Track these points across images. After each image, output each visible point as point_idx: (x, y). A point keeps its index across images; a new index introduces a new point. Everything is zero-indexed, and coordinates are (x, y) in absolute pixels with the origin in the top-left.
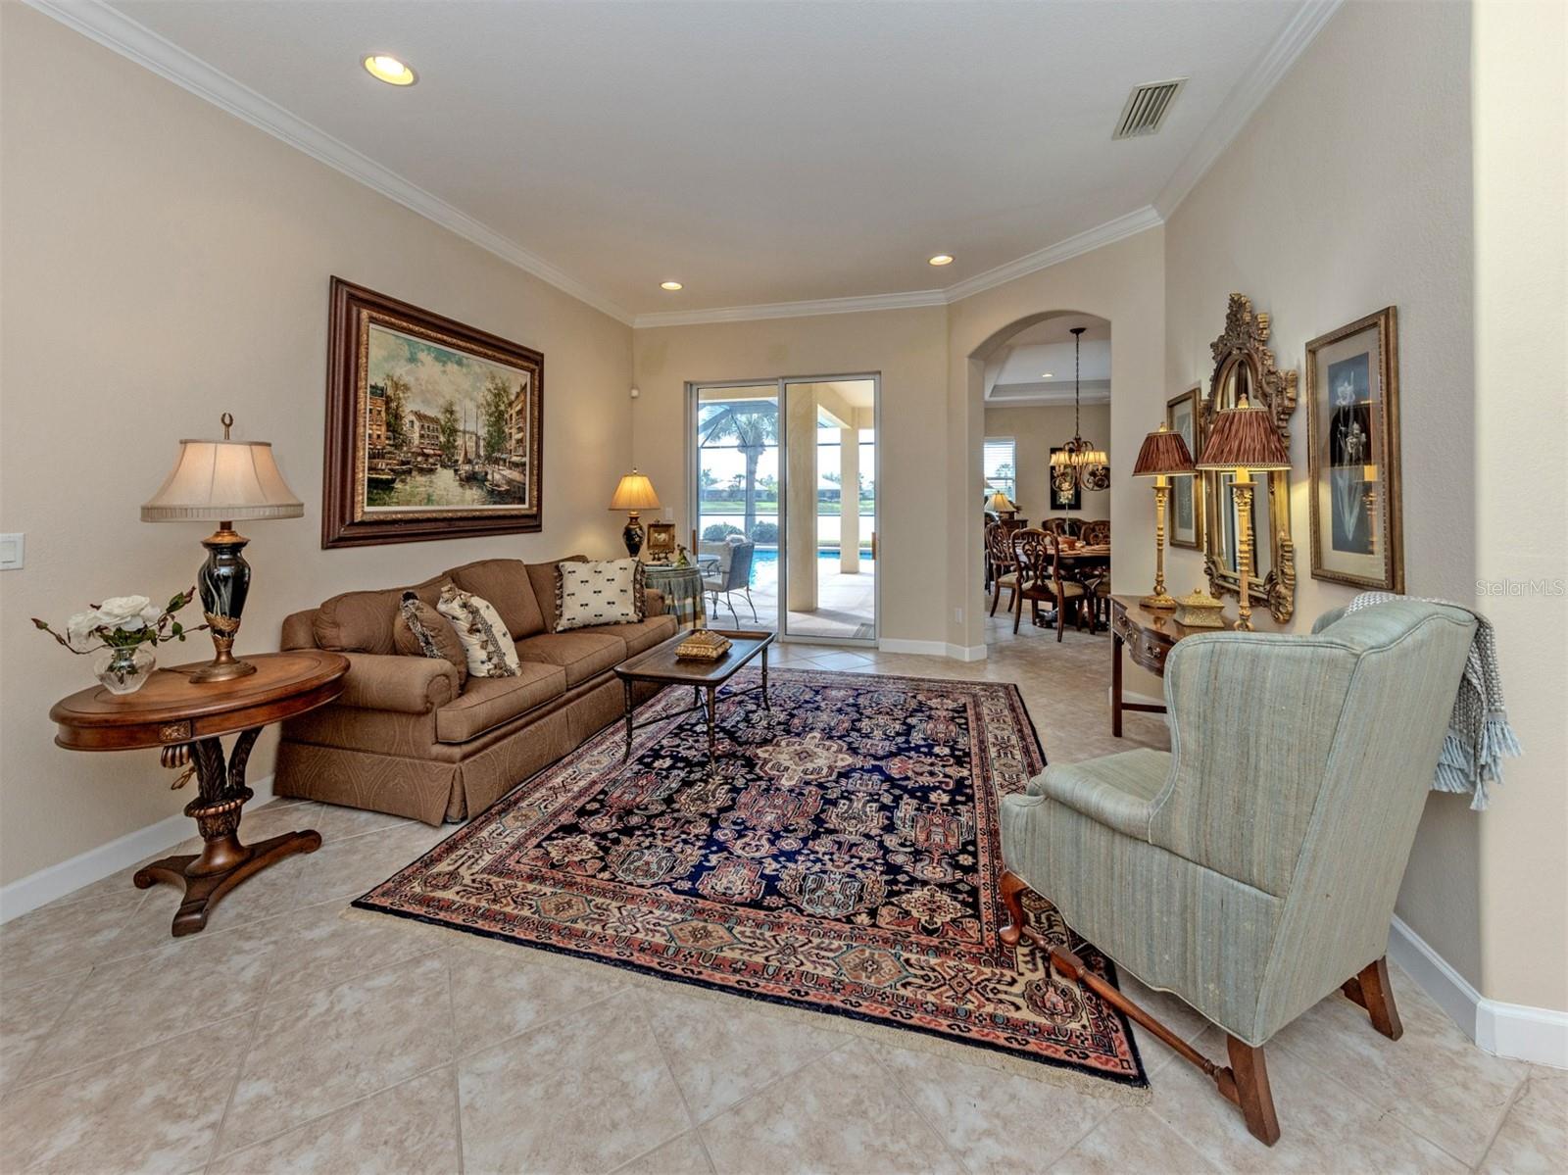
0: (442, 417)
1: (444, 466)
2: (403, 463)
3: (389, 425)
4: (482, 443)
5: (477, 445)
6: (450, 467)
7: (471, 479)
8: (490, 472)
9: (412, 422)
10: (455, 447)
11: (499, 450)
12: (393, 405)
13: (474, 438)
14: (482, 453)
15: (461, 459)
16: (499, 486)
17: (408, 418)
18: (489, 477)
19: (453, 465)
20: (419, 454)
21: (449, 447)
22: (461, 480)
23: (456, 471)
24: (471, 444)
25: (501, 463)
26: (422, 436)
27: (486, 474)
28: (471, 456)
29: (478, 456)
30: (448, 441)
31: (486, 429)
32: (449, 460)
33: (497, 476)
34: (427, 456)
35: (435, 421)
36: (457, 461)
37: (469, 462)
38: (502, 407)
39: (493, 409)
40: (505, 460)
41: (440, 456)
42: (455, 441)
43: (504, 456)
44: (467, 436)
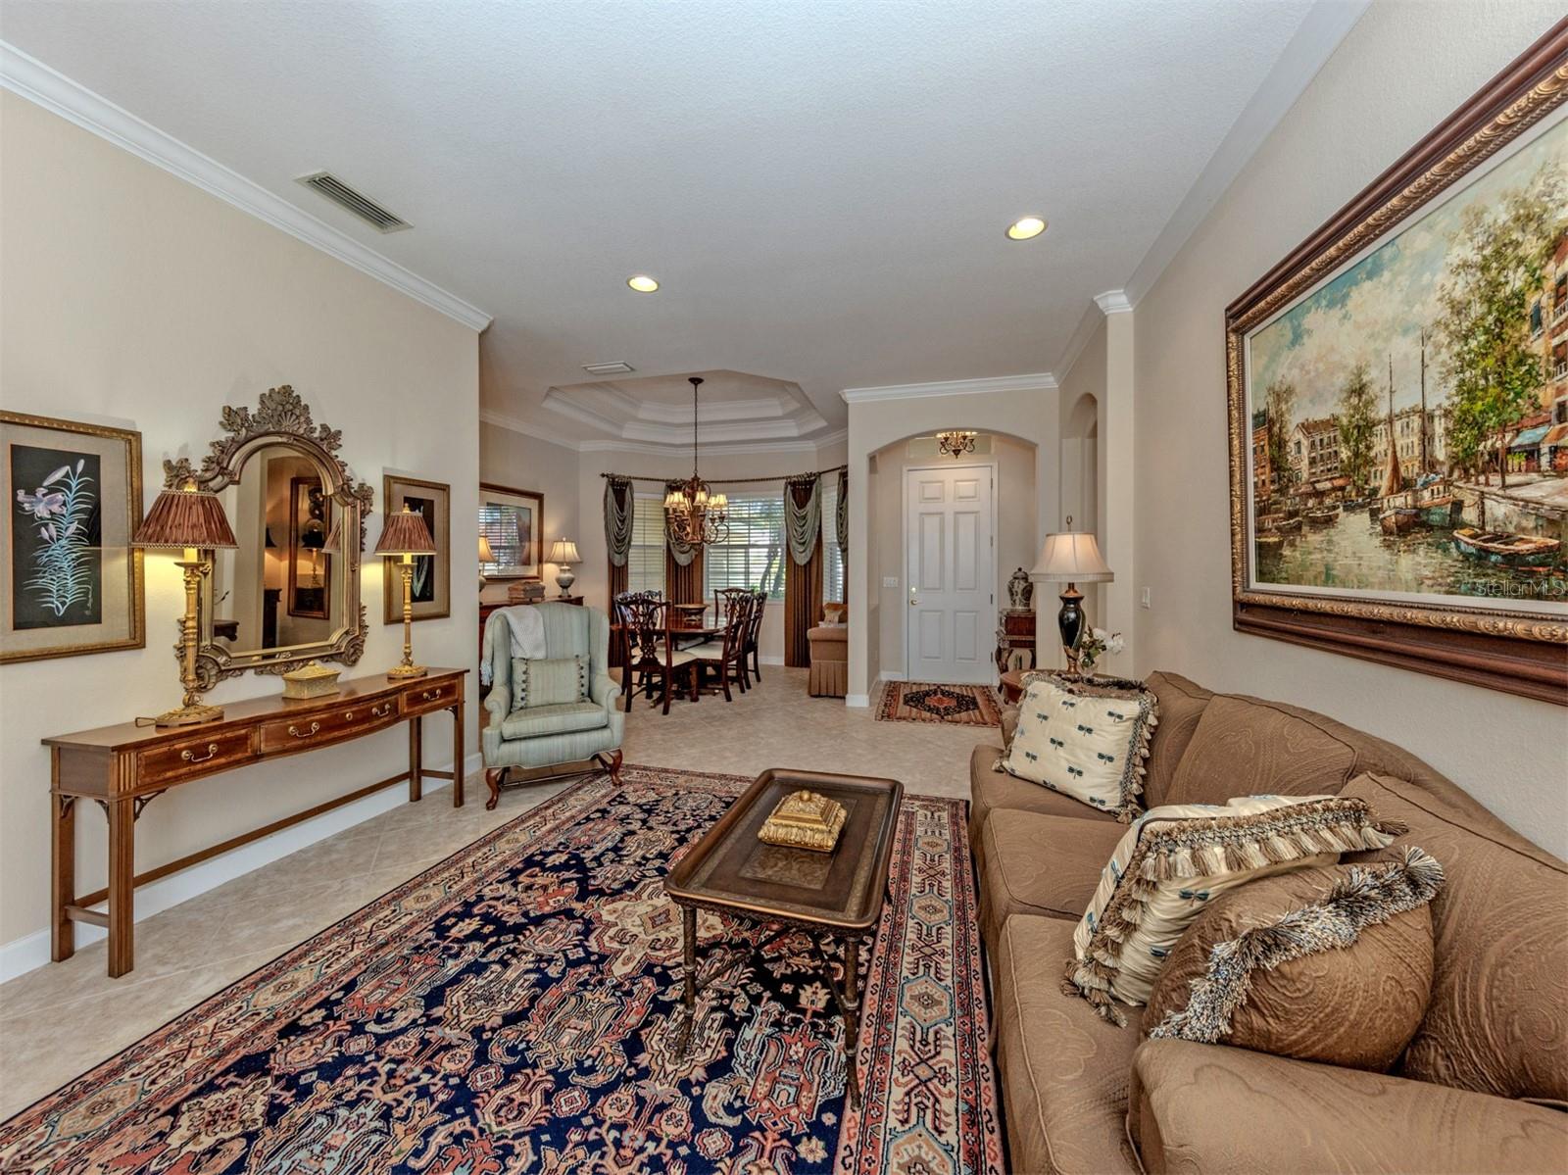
0: (1342, 412)
1: (1350, 508)
2: (1291, 515)
3: (1272, 461)
4: (1439, 427)
5: (1426, 437)
6: (1362, 506)
7: (1411, 527)
8: (1469, 499)
9: (1298, 444)
10: (1371, 462)
11: (1503, 427)
12: (1276, 429)
13: (1416, 422)
14: (1441, 453)
15: (1384, 483)
16: (1507, 539)
17: (1293, 435)
18: (1469, 515)
19: (1368, 502)
20: (1309, 495)
21: (1362, 460)
22: (1387, 531)
23: (1374, 514)
24: (1408, 441)
25: (1514, 462)
26: (1313, 462)
27: (1458, 506)
28: (1411, 468)
29: (1429, 464)
30: (1357, 454)
31: (1454, 382)
32: (1360, 491)
33: (1498, 509)
34: (1320, 495)
35: (1332, 423)
36: (1375, 491)
37: (1402, 484)
38: (1517, 279)
39: (1478, 309)
40: (1531, 453)
41: (1342, 488)
42: (1369, 448)
43: (1527, 437)
44: (1398, 425)
